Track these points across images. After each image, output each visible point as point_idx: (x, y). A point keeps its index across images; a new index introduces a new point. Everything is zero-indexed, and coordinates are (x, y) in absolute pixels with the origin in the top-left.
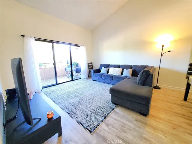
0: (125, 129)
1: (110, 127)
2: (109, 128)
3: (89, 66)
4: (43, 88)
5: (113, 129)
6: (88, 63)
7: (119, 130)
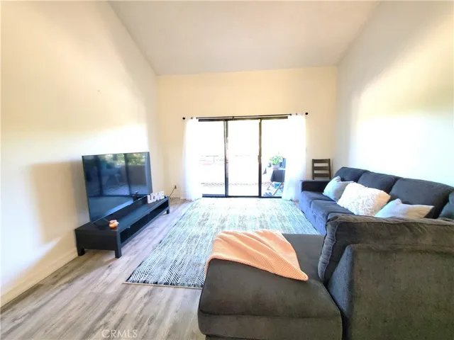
0: (146, 324)
1: (145, 300)
2: (141, 298)
3: (314, 168)
4: (205, 196)
5: (142, 305)
6: (315, 161)
7: (141, 316)
